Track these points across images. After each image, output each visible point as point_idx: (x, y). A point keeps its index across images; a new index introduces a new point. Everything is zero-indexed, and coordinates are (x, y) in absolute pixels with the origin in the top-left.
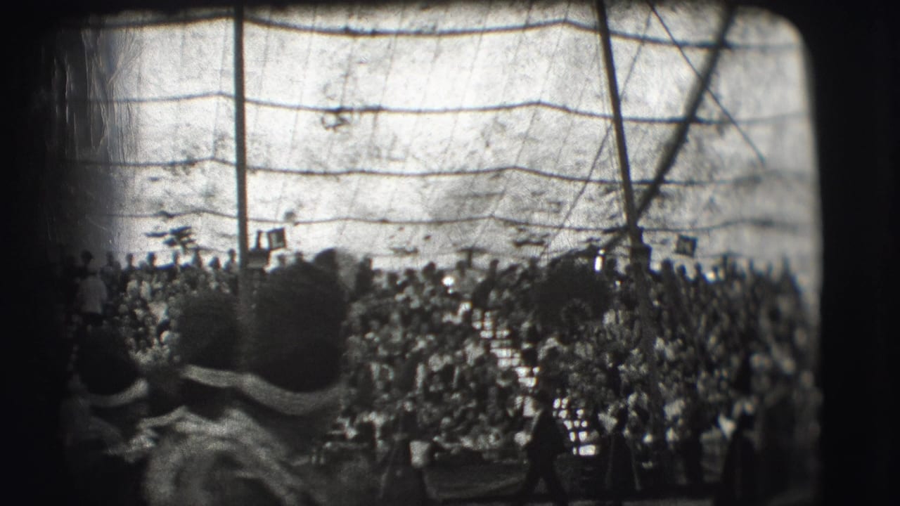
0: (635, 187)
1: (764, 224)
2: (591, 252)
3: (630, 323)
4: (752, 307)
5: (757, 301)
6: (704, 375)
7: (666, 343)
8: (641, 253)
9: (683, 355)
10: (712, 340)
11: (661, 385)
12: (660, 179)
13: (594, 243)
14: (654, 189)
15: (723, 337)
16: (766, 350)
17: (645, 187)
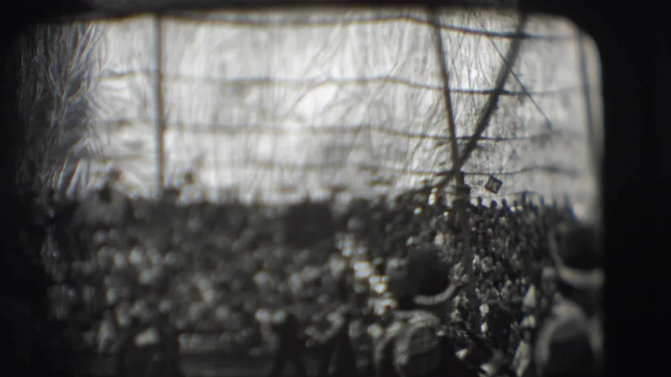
0: (459, 142)
1: (552, 169)
2: (426, 190)
3: (454, 244)
4: (542, 231)
5: (546, 227)
6: (509, 282)
7: (481, 258)
8: (464, 190)
9: (494, 268)
10: (515, 256)
11: (477, 290)
12: (477, 136)
13: (429, 184)
14: (472, 143)
15: (523, 254)
16: (553, 264)
17: (467, 142)
